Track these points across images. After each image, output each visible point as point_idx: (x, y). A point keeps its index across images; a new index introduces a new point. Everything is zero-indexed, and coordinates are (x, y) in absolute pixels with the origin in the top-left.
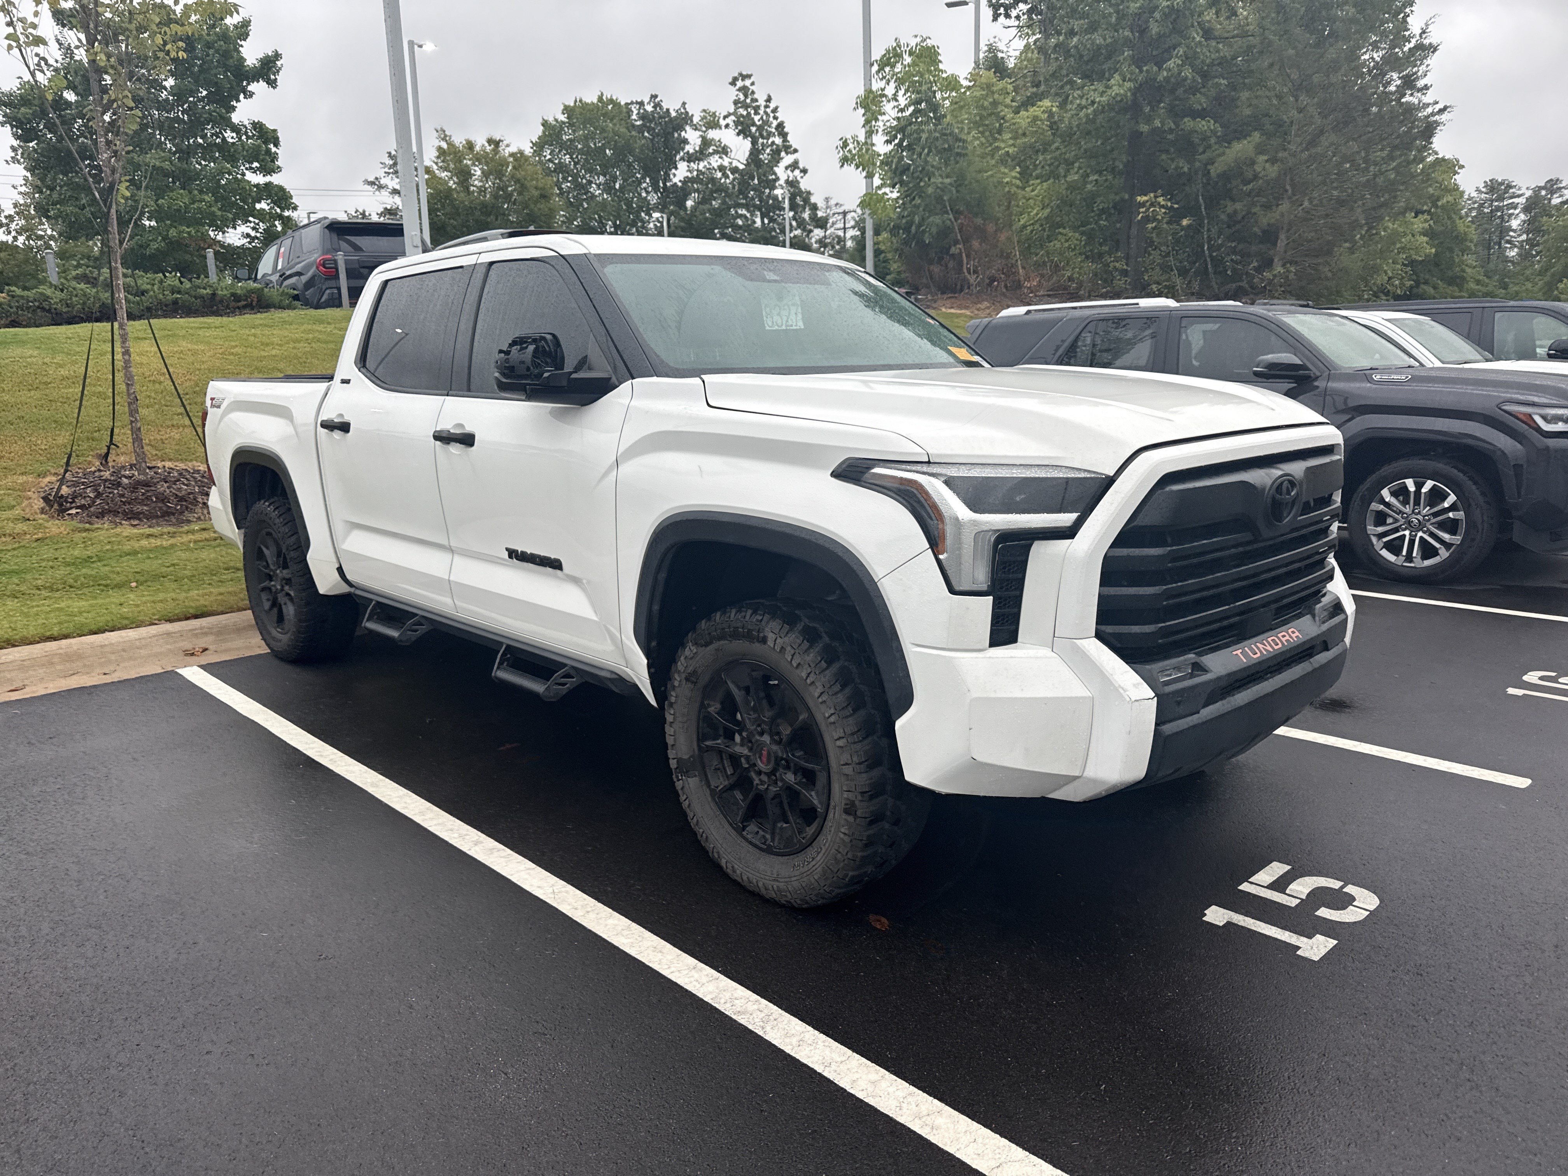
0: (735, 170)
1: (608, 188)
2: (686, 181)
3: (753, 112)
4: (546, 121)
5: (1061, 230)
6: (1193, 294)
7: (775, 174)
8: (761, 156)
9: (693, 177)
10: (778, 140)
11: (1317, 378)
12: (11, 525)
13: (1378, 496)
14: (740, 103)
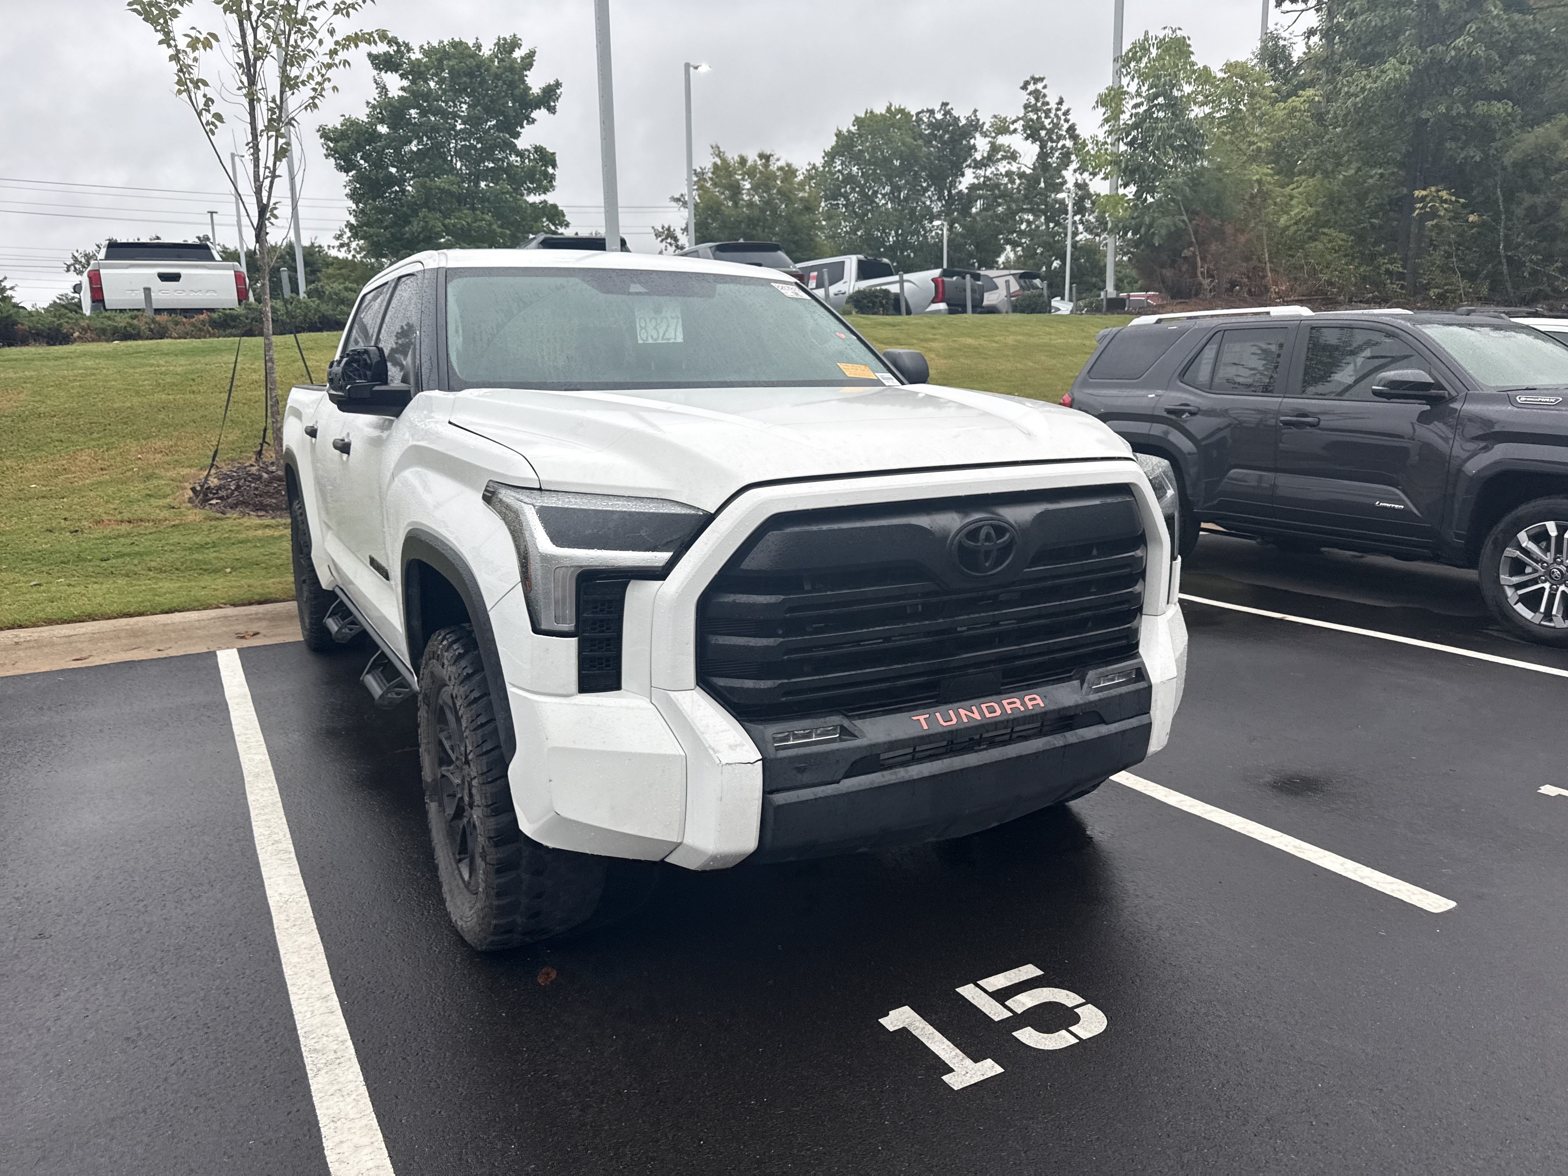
0: (1022, 175)
1: (893, 196)
2: (972, 188)
3: (1043, 115)
4: (840, 132)
5: (1326, 230)
6: (1479, 299)
7: (1063, 177)
8: (1049, 160)
9: (979, 184)
10: (1069, 143)
11: (1453, 399)
12: (158, 511)
13: (1514, 541)
14: (1030, 107)
